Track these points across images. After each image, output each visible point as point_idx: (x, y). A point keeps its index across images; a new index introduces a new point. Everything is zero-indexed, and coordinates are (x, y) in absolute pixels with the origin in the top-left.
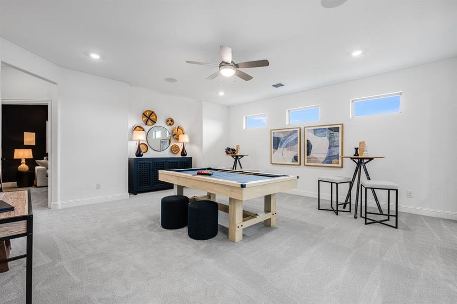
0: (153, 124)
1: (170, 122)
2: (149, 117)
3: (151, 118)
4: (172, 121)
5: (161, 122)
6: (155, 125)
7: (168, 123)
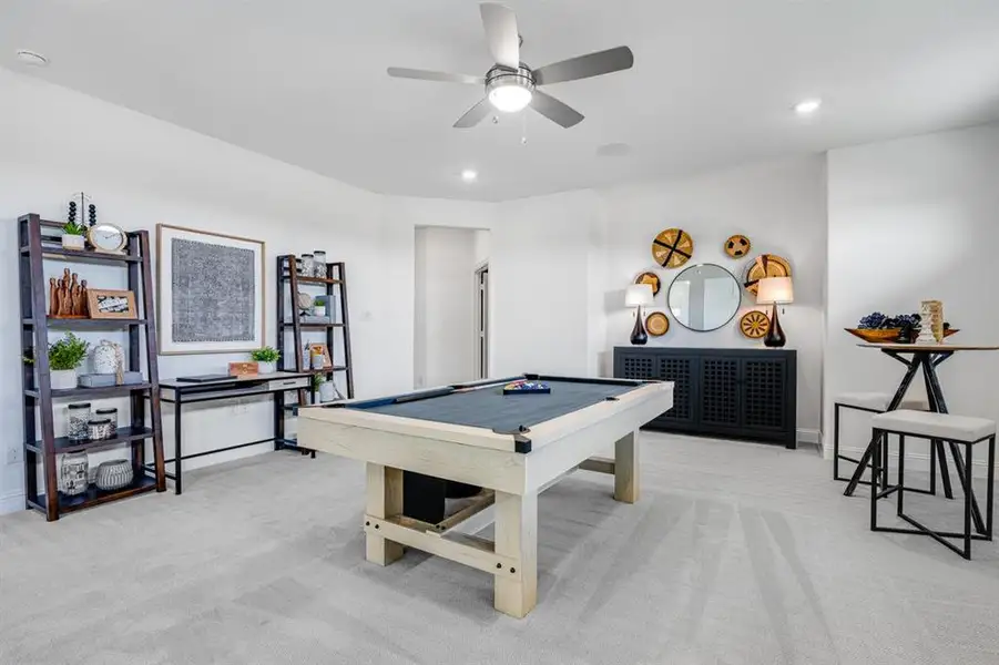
0: (683, 262)
1: (738, 246)
2: (673, 247)
3: (678, 247)
4: (743, 242)
5: (708, 252)
6: (689, 263)
7: (732, 251)
